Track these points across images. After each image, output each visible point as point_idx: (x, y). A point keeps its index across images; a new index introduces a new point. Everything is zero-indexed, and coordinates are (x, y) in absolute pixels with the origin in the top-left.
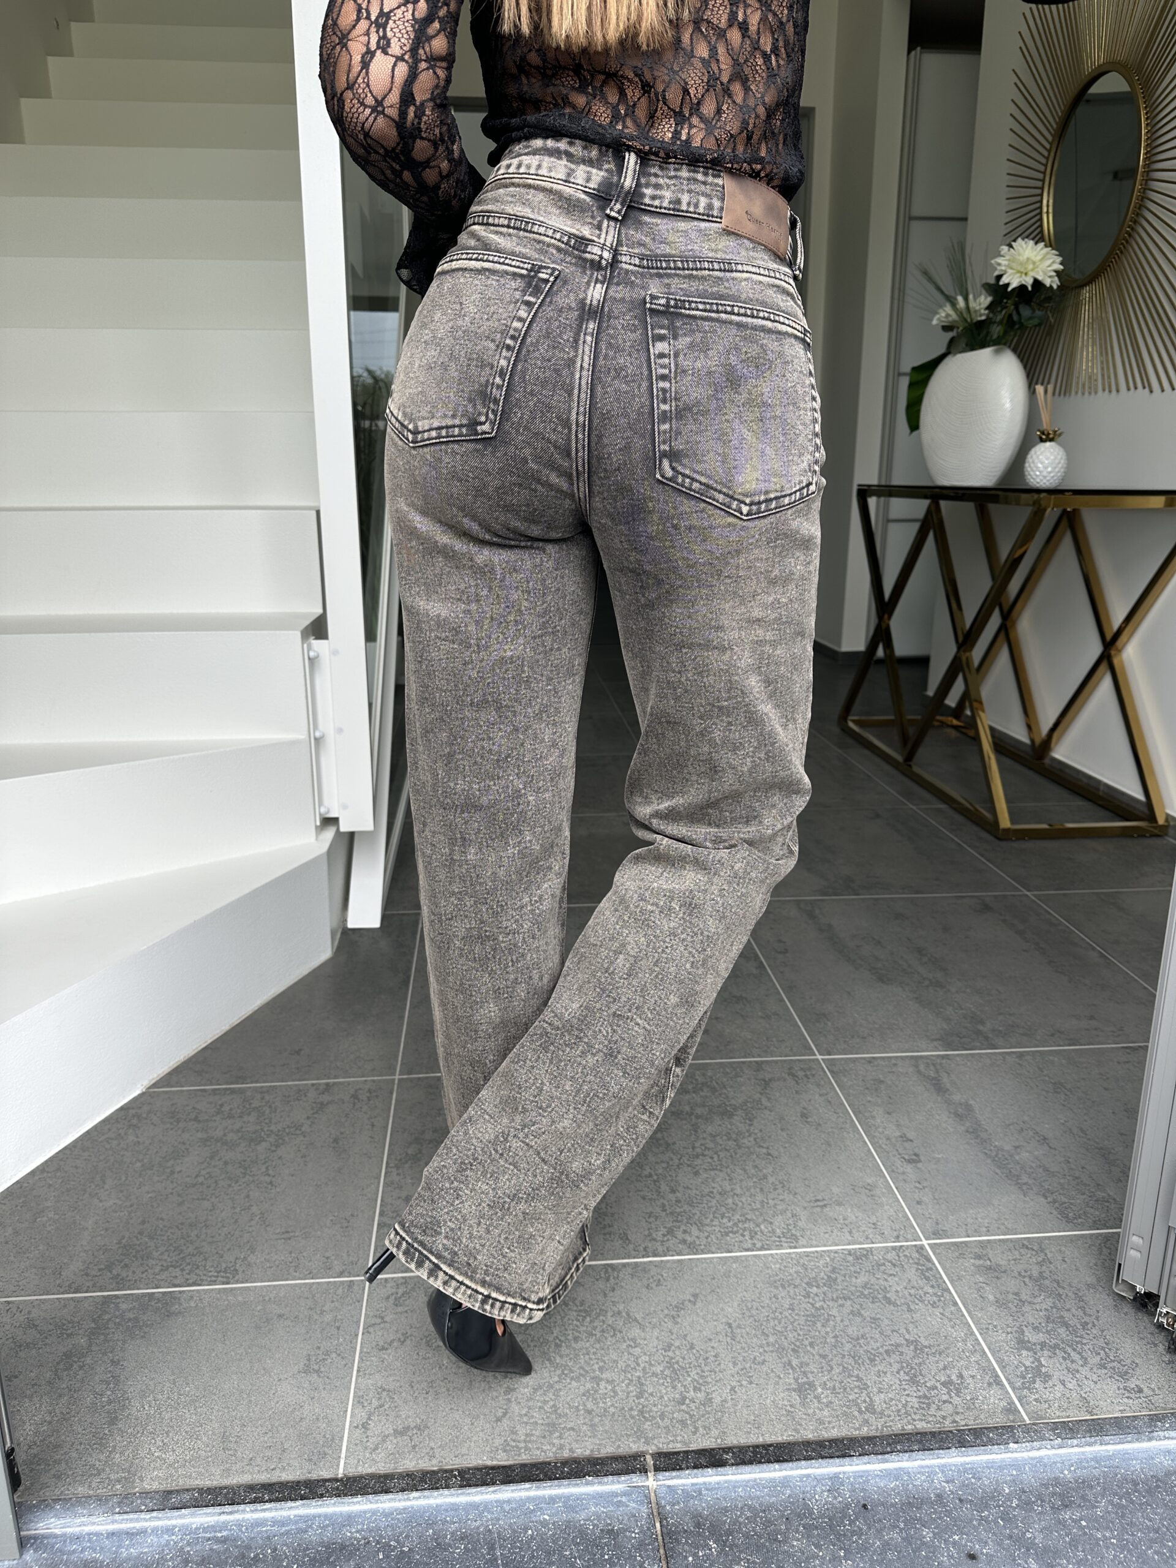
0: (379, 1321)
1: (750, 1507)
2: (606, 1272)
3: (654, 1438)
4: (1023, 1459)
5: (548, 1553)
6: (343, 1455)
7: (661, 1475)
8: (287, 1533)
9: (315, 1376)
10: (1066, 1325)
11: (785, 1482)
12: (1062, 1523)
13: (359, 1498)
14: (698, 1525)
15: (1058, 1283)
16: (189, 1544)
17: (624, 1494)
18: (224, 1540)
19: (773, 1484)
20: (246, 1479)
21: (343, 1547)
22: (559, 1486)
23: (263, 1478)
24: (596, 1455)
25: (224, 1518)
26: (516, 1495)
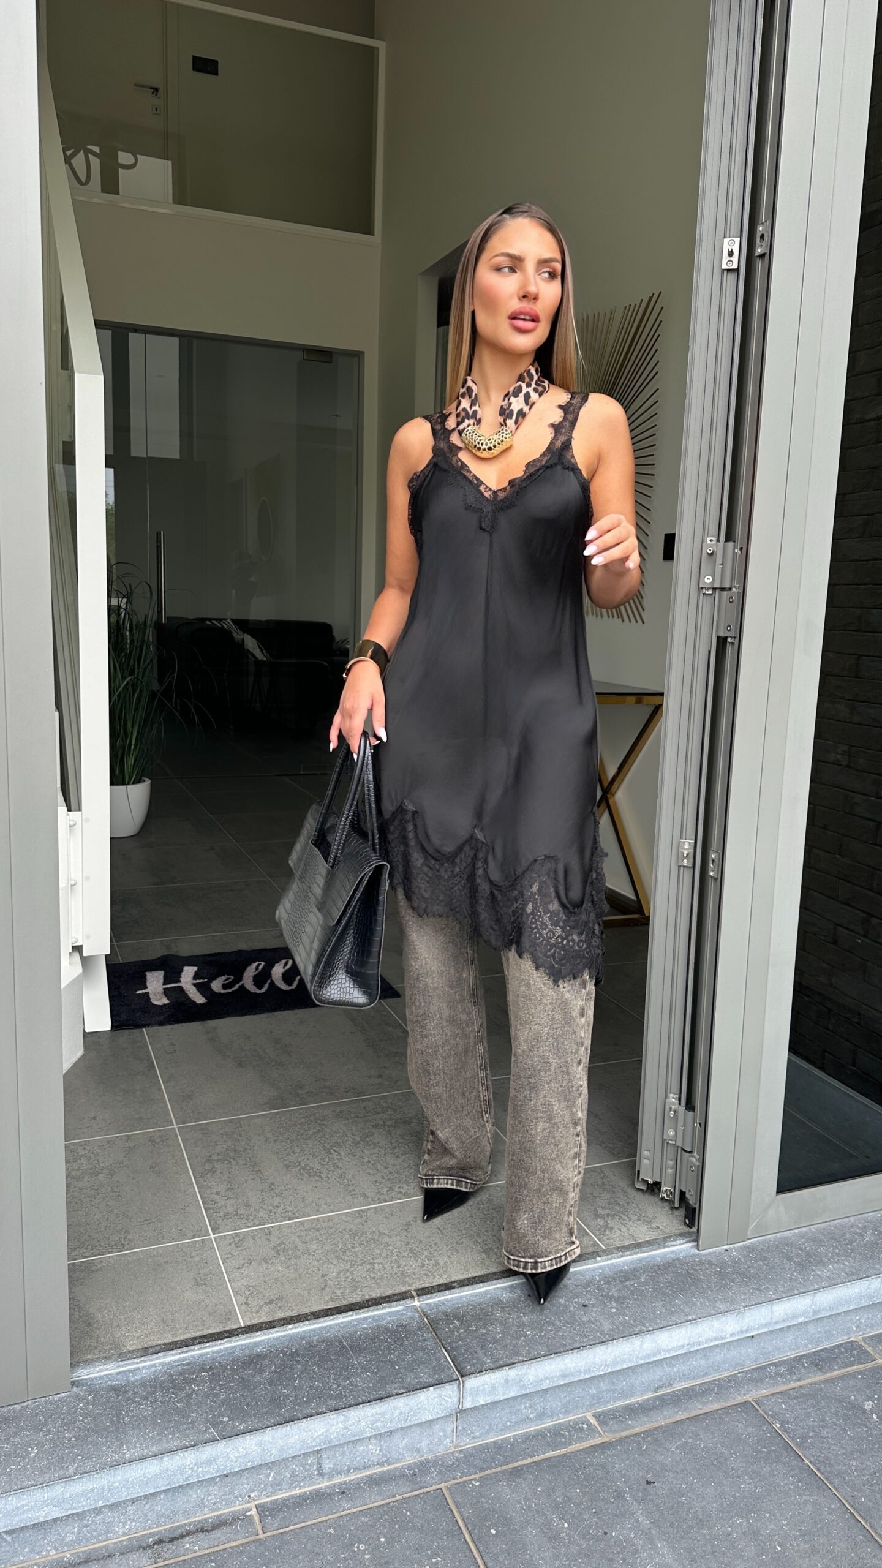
0: (230, 1256)
1: (471, 1305)
2: (359, 1214)
3: (413, 1283)
4: (604, 1265)
5: (372, 1339)
6: (240, 1317)
7: (421, 1298)
8: (223, 1355)
9: (204, 1286)
10: (618, 1204)
11: (486, 1292)
12: (626, 1287)
13: (259, 1333)
14: (447, 1316)
15: (612, 1186)
16: (168, 1369)
17: (404, 1310)
18: (188, 1364)
19: (480, 1294)
20: (188, 1336)
21: (258, 1356)
22: (368, 1311)
23: (199, 1334)
24: (384, 1295)
25: (182, 1356)
26: (346, 1320)
